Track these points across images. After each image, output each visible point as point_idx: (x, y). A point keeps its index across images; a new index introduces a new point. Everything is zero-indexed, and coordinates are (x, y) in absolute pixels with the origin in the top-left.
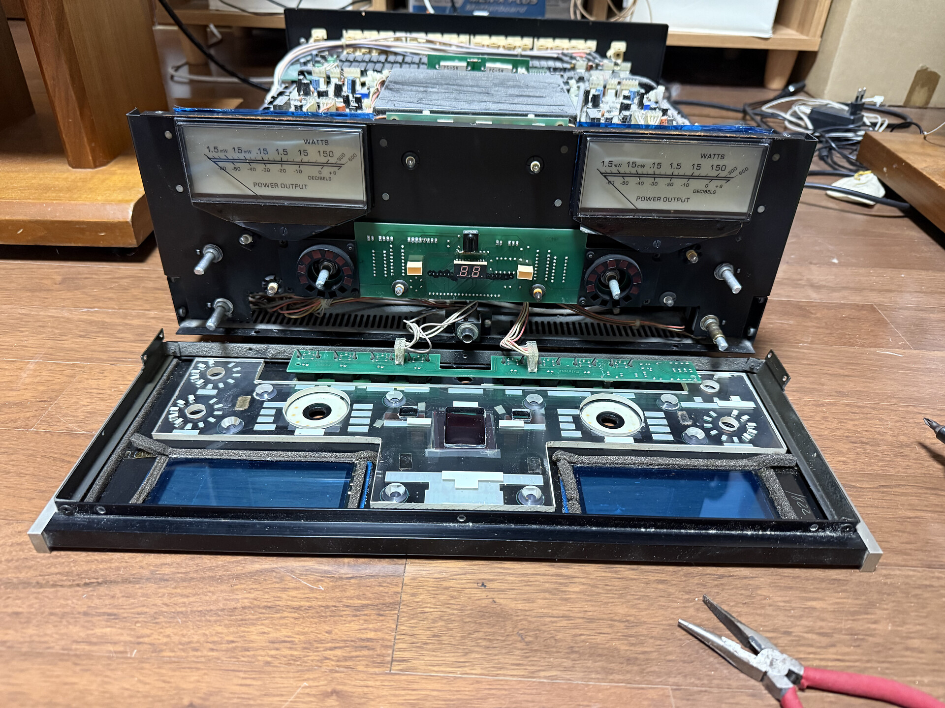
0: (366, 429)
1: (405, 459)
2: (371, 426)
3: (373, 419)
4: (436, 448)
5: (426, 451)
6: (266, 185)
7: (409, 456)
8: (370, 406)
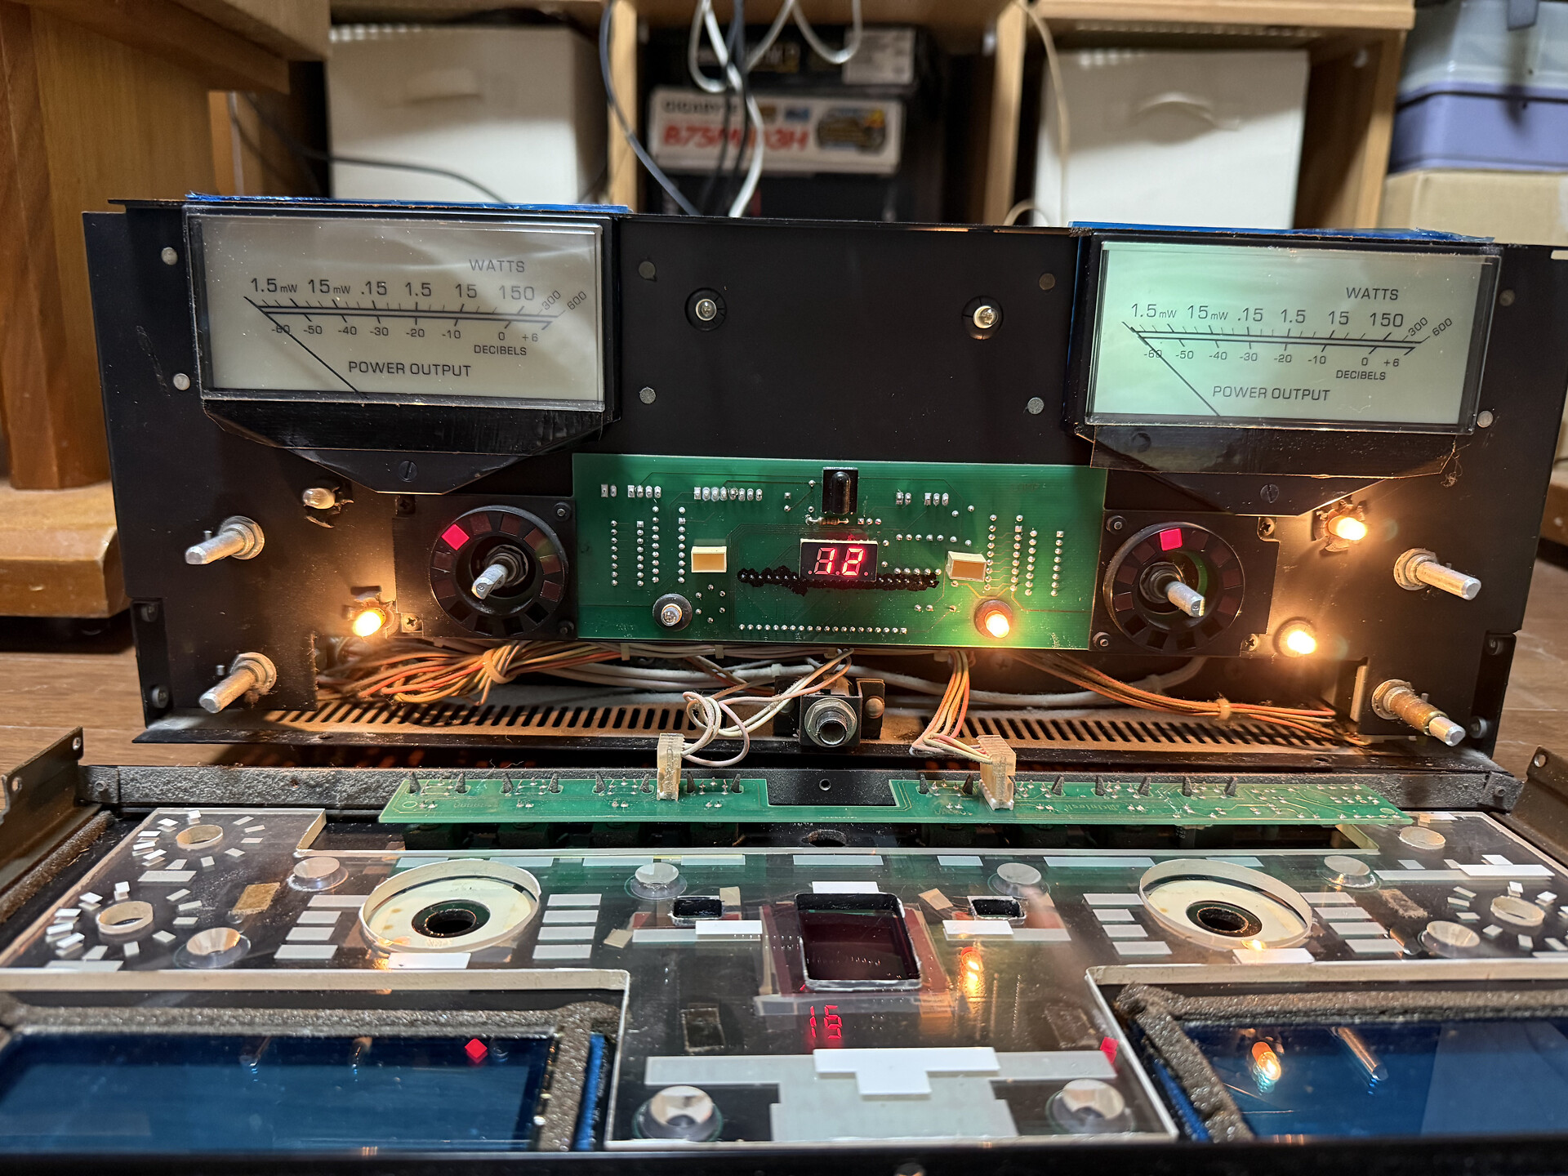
0: (585, 952)
1: (700, 1022)
2: (598, 942)
3: (603, 929)
4: (784, 992)
5: (759, 1000)
6: (377, 368)
7: (712, 1014)
8: (595, 899)
